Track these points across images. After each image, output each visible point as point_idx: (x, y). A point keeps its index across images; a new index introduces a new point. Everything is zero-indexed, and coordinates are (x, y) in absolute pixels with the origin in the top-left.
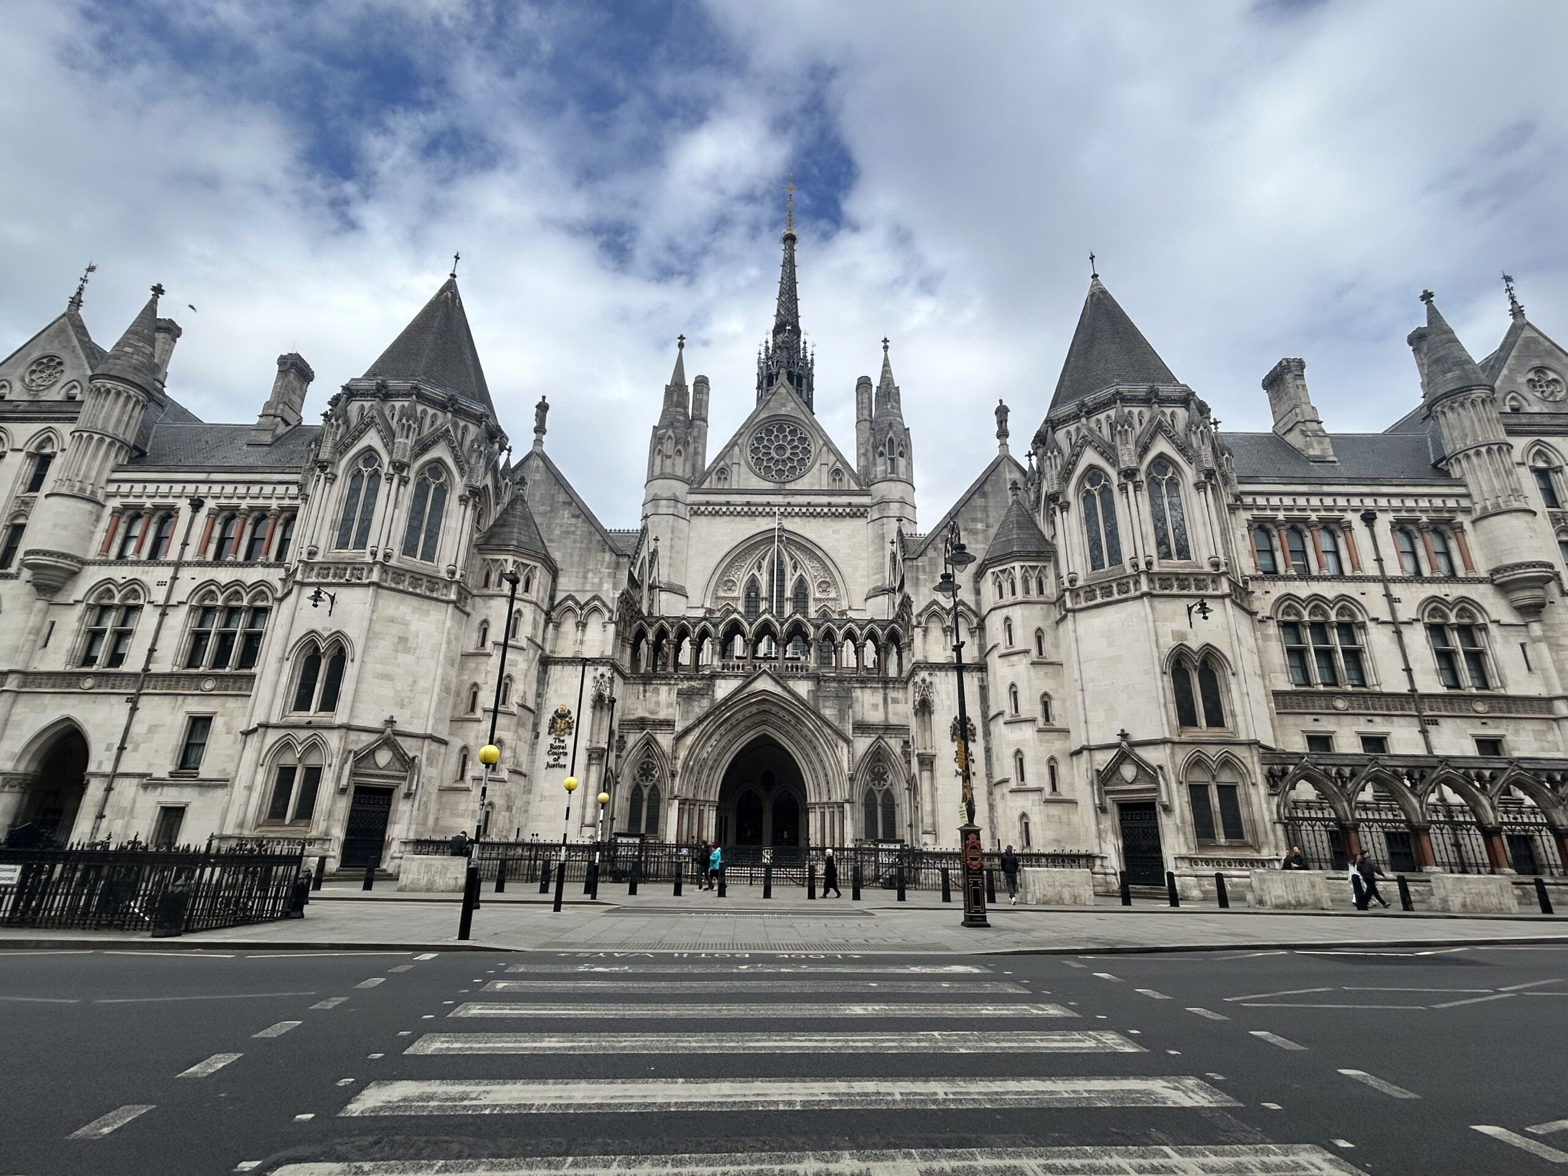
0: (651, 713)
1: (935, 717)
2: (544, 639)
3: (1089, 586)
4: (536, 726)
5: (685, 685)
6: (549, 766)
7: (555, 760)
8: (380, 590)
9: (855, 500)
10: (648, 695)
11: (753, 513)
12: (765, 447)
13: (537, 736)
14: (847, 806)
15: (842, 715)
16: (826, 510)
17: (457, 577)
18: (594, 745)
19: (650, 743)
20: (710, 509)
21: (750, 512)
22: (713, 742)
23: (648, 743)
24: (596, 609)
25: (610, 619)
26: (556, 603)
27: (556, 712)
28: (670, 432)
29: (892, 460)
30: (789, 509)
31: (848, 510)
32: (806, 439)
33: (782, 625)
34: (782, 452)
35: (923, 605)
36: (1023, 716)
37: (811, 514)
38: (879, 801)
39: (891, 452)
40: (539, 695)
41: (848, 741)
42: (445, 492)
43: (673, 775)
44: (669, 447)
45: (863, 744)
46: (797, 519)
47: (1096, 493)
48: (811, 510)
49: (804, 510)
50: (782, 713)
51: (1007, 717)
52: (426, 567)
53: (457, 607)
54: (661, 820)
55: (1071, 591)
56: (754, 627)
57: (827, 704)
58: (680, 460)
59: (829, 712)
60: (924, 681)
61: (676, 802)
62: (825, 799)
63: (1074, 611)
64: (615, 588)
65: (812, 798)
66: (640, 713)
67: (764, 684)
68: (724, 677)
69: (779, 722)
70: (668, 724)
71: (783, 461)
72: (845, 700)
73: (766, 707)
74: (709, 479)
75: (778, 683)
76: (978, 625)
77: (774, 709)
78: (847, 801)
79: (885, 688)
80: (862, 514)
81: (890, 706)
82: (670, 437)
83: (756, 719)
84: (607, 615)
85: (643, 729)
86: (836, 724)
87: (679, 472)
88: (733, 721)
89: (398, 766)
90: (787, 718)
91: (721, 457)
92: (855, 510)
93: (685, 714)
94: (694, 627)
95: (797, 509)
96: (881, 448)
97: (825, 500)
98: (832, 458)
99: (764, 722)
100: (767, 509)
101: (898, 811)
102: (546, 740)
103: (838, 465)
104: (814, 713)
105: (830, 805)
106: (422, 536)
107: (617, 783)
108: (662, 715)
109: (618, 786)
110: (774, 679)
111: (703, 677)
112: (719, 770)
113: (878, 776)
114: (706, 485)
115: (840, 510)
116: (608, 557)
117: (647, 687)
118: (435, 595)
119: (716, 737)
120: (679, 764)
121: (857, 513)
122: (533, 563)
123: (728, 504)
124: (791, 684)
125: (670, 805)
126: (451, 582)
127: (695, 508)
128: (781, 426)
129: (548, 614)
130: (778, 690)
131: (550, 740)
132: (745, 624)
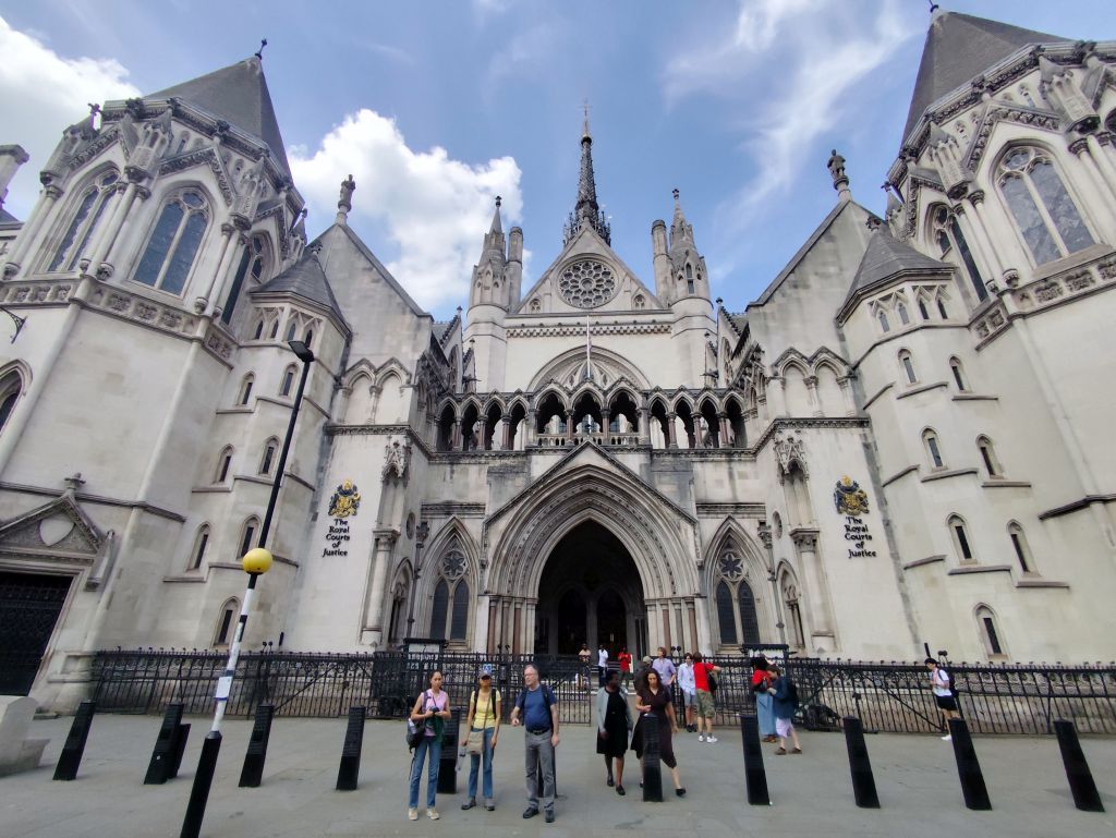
0: (460, 496)
1: (812, 484)
2: (331, 406)
3: (1045, 280)
4: (314, 505)
5: (497, 463)
6: (327, 553)
7: (336, 546)
8: (86, 312)
9: (658, 318)
10: (455, 476)
11: (565, 333)
12: (573, 281)
13: (315, 518)
14: (699, 602)
15: (683, 492)
16: (632, 327)
17: (209, 312)
18: (385, 527)
19: (455, 532)
20: (525, 330)
21: (562, 332)
22: (530, 527)
23: (454, 530)
24: (392, 374)
25: (409, 382)
26: (348, 368)
27: (340, 488)
28: (489, 268)
29: (690, 282)
30: (598, 328)
31: (652, 327)
32: (609, 273)
33: (605, 393)
34: (588, 285)
35: (778, 354)
36: (953, 469)
37: (618, 331)
38: (735, 595)
39: (689, 274)
40: (321, 469)
41: (691, 521)
42: (206, 222)
43: (483, 566)
44: (488, 280)
45: (711, 526)
46: (605, 337)
47: (1024, 173)
48: (618, 328)
49: (611, 328)
50: (609, 493)
51: (925, 472)
52: (168, 298)
53: (203, 346)
54: (469, 622)
55: (1013, 292)
56: (574, 397)
57: (665, 479)
58: (498, 291)
59: (667, 488)
60: (791, 440)
61: (486, 600)
62: (668, 594)
63: (1024, 316)
64: (414, 349)
65: (650, 591)
66: (446, 495)
67: (588, 458)
68: (541, 452)
69: (607, 504)
70: (478, 507)
71: (590, 292)
72: (685, 477)
73: (591, 486)
74: (524, 308)
75: (604, 456)
76: (850, 373)
77: (601, 489)
78: (699, 596)
79: (730, 461)
80: (666, 330)
81: (738, 482)
82: (488, 273)
83: (581, 501)
84: (405, 378)
85: (449, 514)
86: (677, 502)
87: (498, 302)
88: (554, 502)
89: (81, 543)
90: (617, 498)
91: (534, 290)
92: (659, 326)
93: (496, 496)
94: (507, 401)
95: (605, 328)
96: (680, 273)
97: (631, 319)
98: (635, 287)
99: (590, 505)
100: (578, 329)
101: (758, 607)
102: (326, 521)
103: (641, 292)
104: (649, 490)
105: (676, 601)
106: (166, 263)
107: (417, 577)
108: (471, 498)
109: (419, 580)
110: (599, 452)
111: (518, 454)
112: (538, 562)
113: (731, 566)
114: (521, 312)
115: (645, 327)
116: (409, 319)
117: (455, 467)
118: (175, 330)
119: (534, 521)
120: (491, 552)
121: (662, 329)
122: (316, 316)
123: (541, 325)
124: (620, 457)
125: (479, 603)
126: (199, 318)
127: (512, 330)
128: (587, 264)
129: (337, 379)
130: (605, 464)
131: (331, 521)
132: (564, 395)
